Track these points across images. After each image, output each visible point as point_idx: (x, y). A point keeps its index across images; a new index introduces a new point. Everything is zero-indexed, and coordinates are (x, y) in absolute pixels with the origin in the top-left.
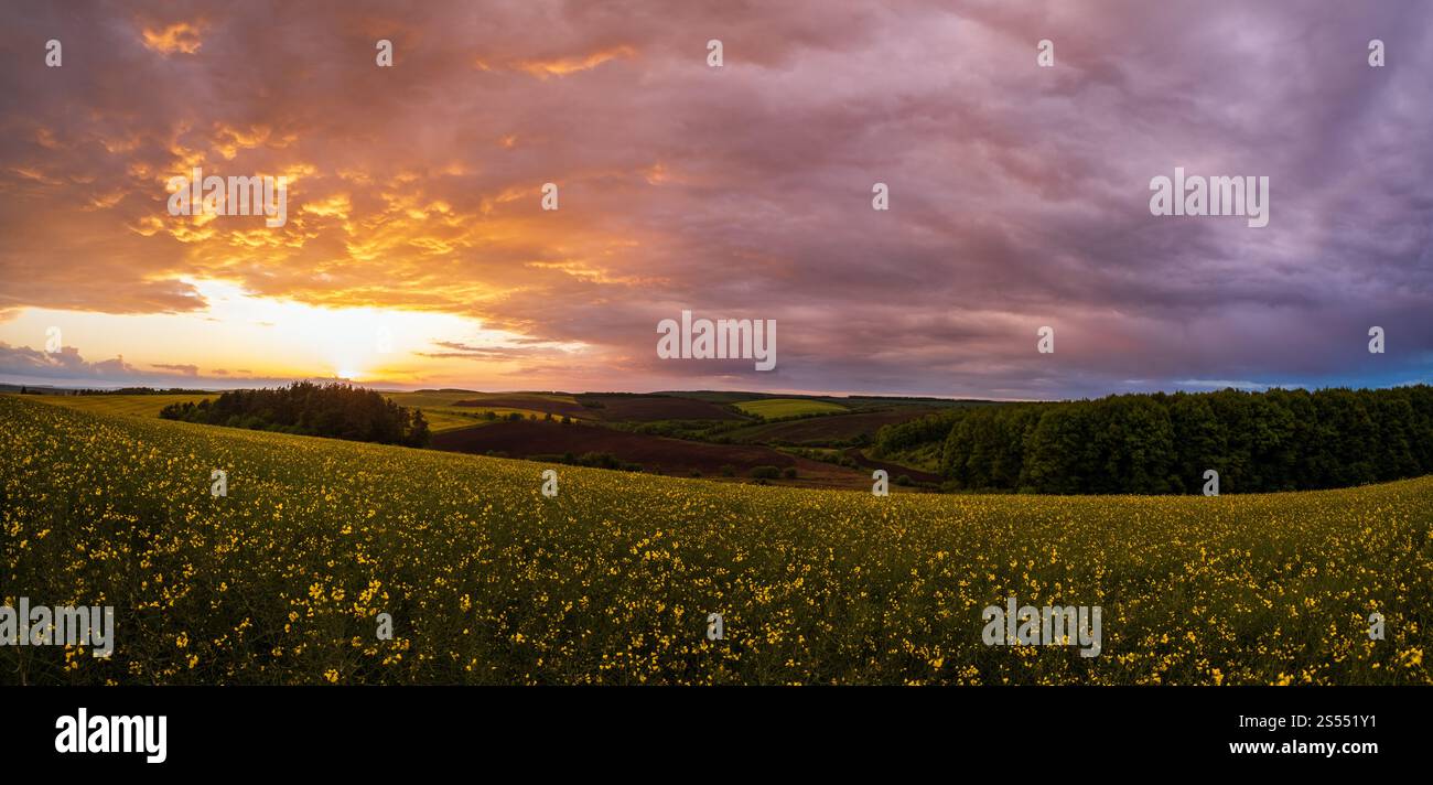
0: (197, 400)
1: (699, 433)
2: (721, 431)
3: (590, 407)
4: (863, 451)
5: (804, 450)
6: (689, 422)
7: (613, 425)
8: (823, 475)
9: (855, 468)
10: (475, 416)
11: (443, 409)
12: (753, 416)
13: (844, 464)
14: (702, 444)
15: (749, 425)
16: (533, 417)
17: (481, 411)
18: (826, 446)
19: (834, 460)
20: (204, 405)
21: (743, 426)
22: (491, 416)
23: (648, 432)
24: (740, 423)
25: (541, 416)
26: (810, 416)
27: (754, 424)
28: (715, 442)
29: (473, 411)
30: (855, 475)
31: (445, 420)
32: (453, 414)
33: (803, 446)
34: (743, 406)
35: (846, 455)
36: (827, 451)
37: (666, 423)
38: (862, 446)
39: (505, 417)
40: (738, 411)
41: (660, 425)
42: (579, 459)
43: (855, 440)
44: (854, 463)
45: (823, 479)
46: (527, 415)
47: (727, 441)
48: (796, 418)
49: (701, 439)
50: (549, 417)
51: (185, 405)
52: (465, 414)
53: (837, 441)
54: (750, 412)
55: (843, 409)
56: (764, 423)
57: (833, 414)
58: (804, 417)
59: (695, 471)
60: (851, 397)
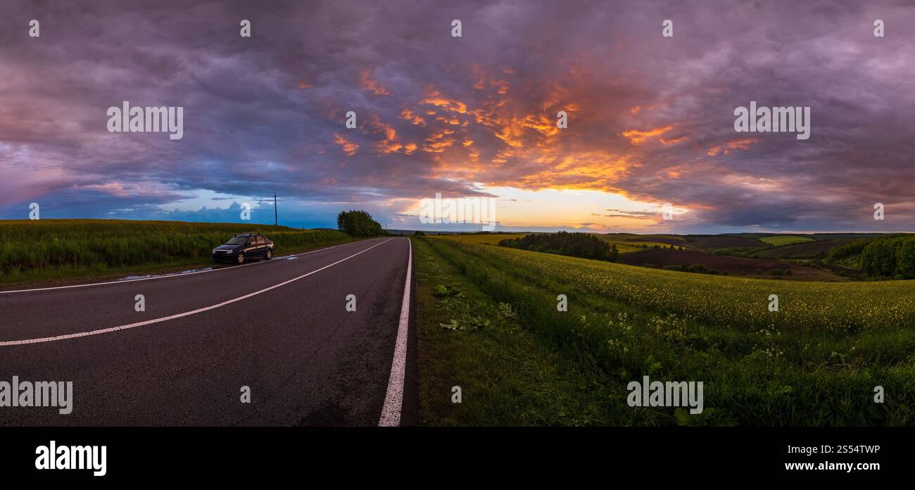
0: (514, 238)
1: (743, 253)
2: (753, 252)
3: (690, 241)
4: (823, 260)
5: (794, 260)
6: (738, 248)
7: (701, 250)
8: (803, 272)
9: (819, 268)
10: (637, 247)
11: (621, 243)
12: (769, 245)
13: (813, 267)
14: (744, 259)
15: (766, 249)
16: (665, 247)
17: (640, 244)
18: (804, 258)
19: (808, 265)
20: (517, 240)
21: (764, 250)
22: (645, 246)
23: (718, 254)
24: (763, 248)
25: (668, 246)
26: (796, 244)
27: (769, 248)
28: (751, 258)
29: (636, 244)
30: (819, 272)
31: (623, 248)
32: (627, 245)
33: (793, 258)
34: (763, 240)
35: (814, 262)
36: (805, 261)
37: (727, 249)
38: (822, 258)
39: (651, 247)
40: (761, 242)
41: (724, 250)
42: (688, 268)
43: (818, 255)
44: (818, 266)
45: (804, 275)
46: (662, 246)
47: (757, 257)
48: (789, 245)
49: (744, 256)
50: (672, 247)
51: (509, 240)
52: (633, 246)
53: (810, 256)
54: (767, 243)
55: (811, 240)
56: (774, 248)
57: (807, 243)
58: (793, 244)
59: (743, 272)
60: (815, 234)
